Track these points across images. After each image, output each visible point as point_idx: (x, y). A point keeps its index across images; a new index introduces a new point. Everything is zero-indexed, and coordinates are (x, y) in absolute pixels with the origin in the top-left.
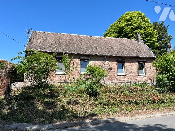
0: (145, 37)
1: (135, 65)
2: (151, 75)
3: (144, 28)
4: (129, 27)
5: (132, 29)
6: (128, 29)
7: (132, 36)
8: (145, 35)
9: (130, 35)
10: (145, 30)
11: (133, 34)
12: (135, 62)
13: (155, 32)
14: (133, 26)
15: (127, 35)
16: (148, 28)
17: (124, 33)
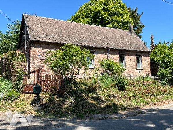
0: (122, 26)
1: (134, 58)
2: (146, 69)
3: (121, 15)
4: (105, 12)
5: (109, 14)
6: (104, 14)
7: (109, 23)
8: (122, 22)
9: (107, 21)
10: (123, 17)
11: (109, 21)
12: (133, 56)
13: (131, 20)
14: (110, 11)
15: (103, 22)
16: (125, 15)
17: (100, 19)
